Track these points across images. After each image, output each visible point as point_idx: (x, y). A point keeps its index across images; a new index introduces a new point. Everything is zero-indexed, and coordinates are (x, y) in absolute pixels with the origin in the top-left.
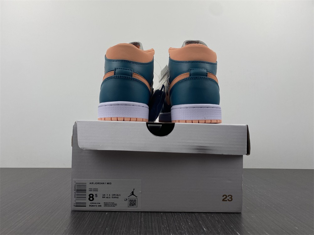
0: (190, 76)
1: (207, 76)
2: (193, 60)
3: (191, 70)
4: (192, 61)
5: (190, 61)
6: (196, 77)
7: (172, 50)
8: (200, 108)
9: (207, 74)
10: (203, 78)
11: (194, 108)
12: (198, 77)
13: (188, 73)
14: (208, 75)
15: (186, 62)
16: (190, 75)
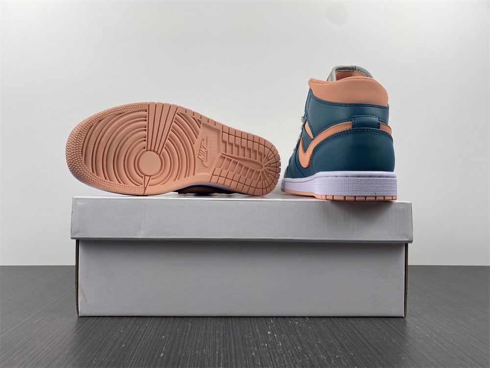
0: (353, 128)
1: (379, 128)
2: (357, 103)
3: (354, 117)
4: (355, 104)
5: (352, 104)
6: (363, 129)
7: (316, 83)
8: (368, 178)
9: (379, 124)
10: (374, 132)
11: (360, 178)
12: (366, 129)
13: (350, 122)
14: (381, 126)
15: (346, 105)
16: (353, 126)
